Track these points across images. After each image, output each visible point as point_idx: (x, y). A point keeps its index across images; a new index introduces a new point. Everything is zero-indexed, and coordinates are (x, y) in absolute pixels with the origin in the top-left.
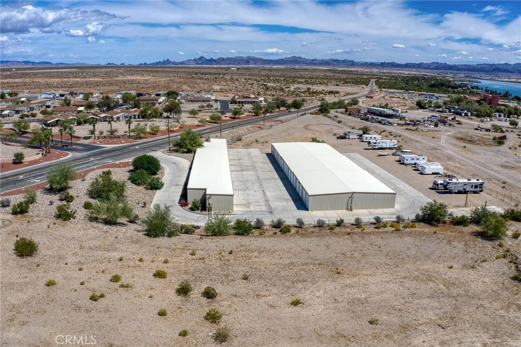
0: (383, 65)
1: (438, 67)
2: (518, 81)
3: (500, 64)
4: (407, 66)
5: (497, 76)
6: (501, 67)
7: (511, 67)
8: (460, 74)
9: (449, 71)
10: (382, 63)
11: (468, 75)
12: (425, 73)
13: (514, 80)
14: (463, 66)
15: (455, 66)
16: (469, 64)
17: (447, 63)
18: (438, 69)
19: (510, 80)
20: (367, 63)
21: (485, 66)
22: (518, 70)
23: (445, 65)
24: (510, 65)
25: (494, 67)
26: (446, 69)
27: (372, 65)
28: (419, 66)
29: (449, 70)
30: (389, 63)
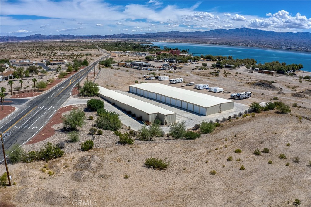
0: (92, 37)
1: (124, 36)
2: (171, 41)
3: (159, 33)
4: (106, 37)
5: (158, 39)
6: (160, 34)
7: (165, 34)
8: (138, 39)
9: (131, 39)
10: (91, 36)
11: (142, 40)
12: (118, 40)
13: (169, 41)
14: (138, 35)
15: (134, 35)
16: (141, 34)
17: (129, 34)
18: (124, 38)
19: (167, 41)
20: (82, 36)
21: (150, 34)
22: (169, 36)
23: (128, 35)
24: (165, 33)
25: (156, 35)
26: (129, 37)
27: (85, 37)
28: (113, 36)
29: (131, 37)
30: (95, 36)
